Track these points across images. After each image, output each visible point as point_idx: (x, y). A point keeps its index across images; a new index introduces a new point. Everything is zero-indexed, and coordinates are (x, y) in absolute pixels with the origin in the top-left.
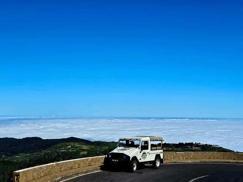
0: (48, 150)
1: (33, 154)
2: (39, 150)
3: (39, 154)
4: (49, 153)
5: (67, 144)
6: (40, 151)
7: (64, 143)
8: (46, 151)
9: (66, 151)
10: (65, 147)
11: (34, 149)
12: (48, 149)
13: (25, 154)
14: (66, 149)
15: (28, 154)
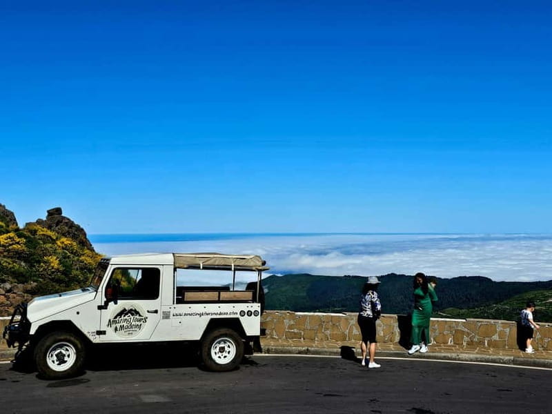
0: (505, 304)
1: (473, 312)
2: (488, 303)
3: (485, 312)
4: (505, 311)
5: (547, 294)
6: (488, 306)
7: (539, 291)
8: (499, 306)
9: (543, 308)
10: (542, 301)
11: (477, 301)
12: (505, 302)
13: (458, 310)
14: (545, 305)
15: (463, 311)
